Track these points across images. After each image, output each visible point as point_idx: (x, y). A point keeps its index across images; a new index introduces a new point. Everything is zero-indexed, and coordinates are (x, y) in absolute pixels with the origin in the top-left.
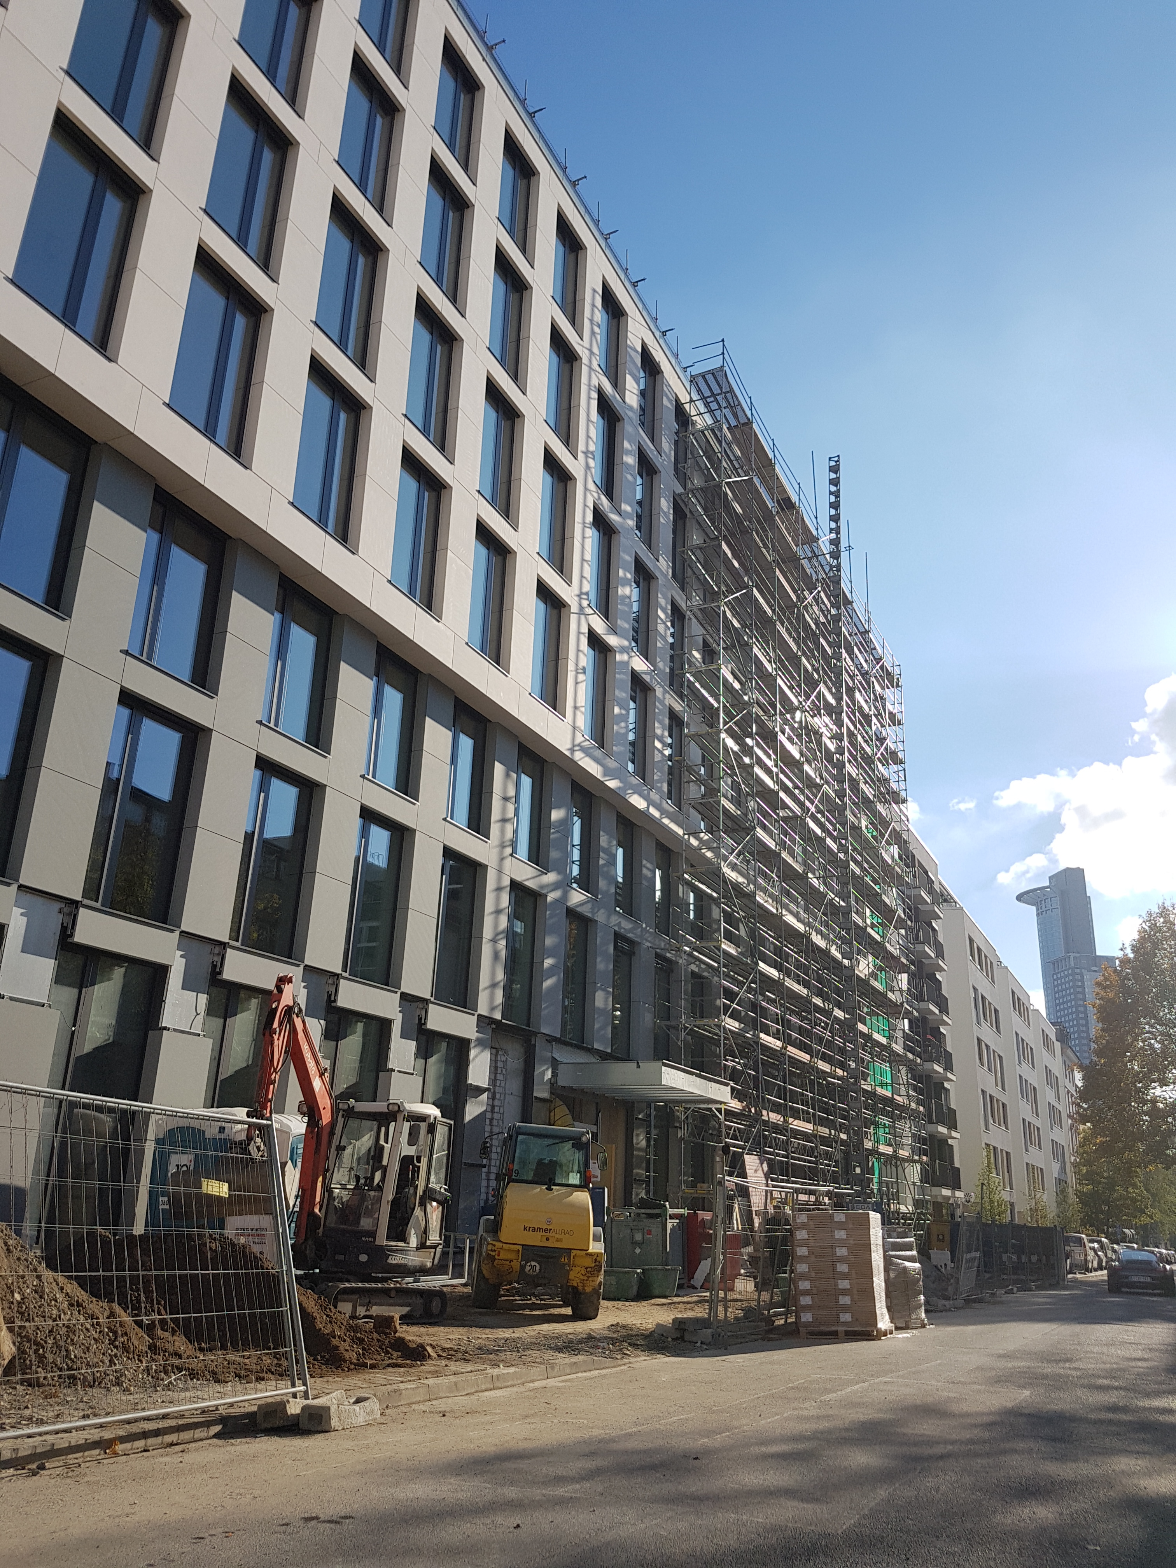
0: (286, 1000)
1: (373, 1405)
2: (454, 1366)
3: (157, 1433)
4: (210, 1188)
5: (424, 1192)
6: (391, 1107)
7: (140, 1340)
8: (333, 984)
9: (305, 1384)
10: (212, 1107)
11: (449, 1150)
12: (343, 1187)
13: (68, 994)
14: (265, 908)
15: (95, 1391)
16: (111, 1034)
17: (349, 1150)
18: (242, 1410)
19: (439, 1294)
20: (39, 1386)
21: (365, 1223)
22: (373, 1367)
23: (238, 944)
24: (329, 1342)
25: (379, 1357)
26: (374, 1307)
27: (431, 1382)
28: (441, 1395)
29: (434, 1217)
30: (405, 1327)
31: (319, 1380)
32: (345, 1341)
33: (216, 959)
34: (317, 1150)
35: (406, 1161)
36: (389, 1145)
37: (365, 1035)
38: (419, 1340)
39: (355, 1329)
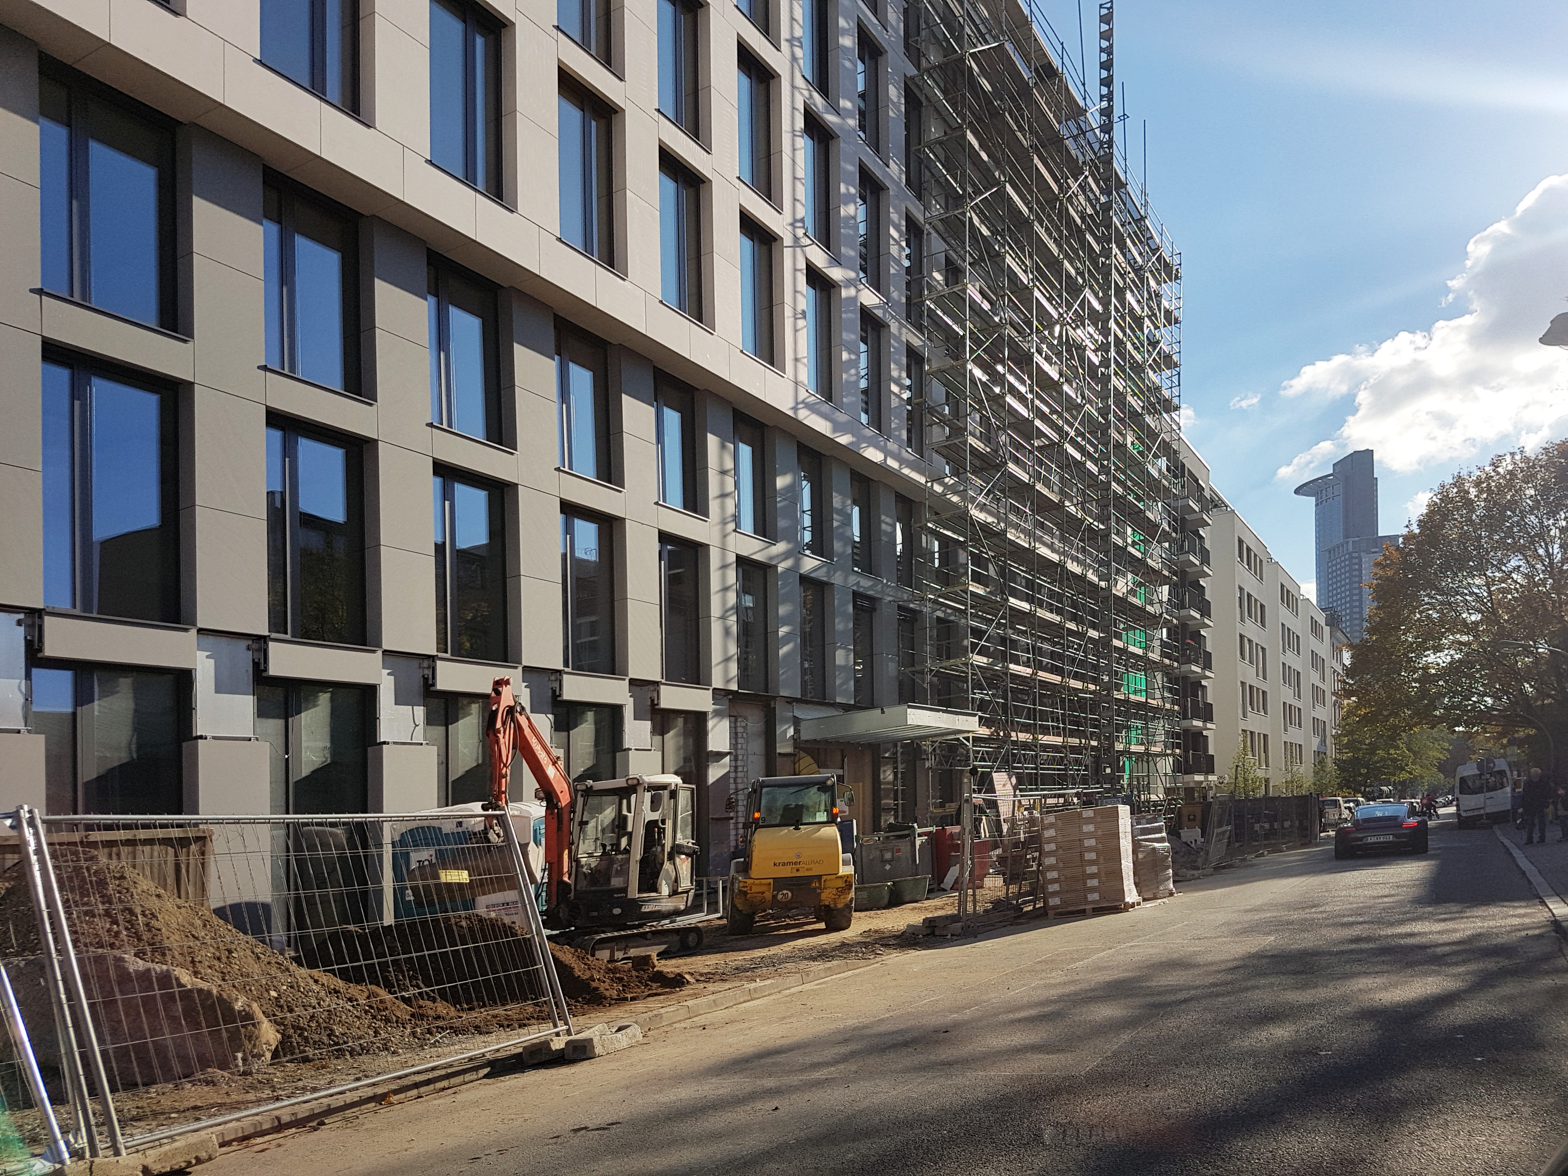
0: (506, 700)
1: (635, 1031)
2: (711, 987)
3: (428, 1082)
4: (449, 877)
5: (672, 848)
6: (630, 782)
7: (403, 1011)
8: (556, 680)
9: (566, 1024)
10: (447, 805)
11: (693, 810)
12: (590, 855)
13: (275, 725)
14: (474, 617)
15: (364, 1058)
16: (328, 756)
17: (592, 824)
18: (508, 1053)
19: (695, 930)
20: (309, 1062)
21: (616, 882)
22: (633, 999)
23: (448, 656)
24: (589, 985)
25: (639, 990)
26: (632, 950)
27: (690, 1003)
28: (701, 1012)
29: (684, 868)
30: (663, 962)
31: (581, 1018)
32: (604, 982)
33: (426, 672)
34: (559, 829)
35: (651, 826)
36: (632, 814)
37: (596, 723)
38: (677, 971)
39: (614, 971)
